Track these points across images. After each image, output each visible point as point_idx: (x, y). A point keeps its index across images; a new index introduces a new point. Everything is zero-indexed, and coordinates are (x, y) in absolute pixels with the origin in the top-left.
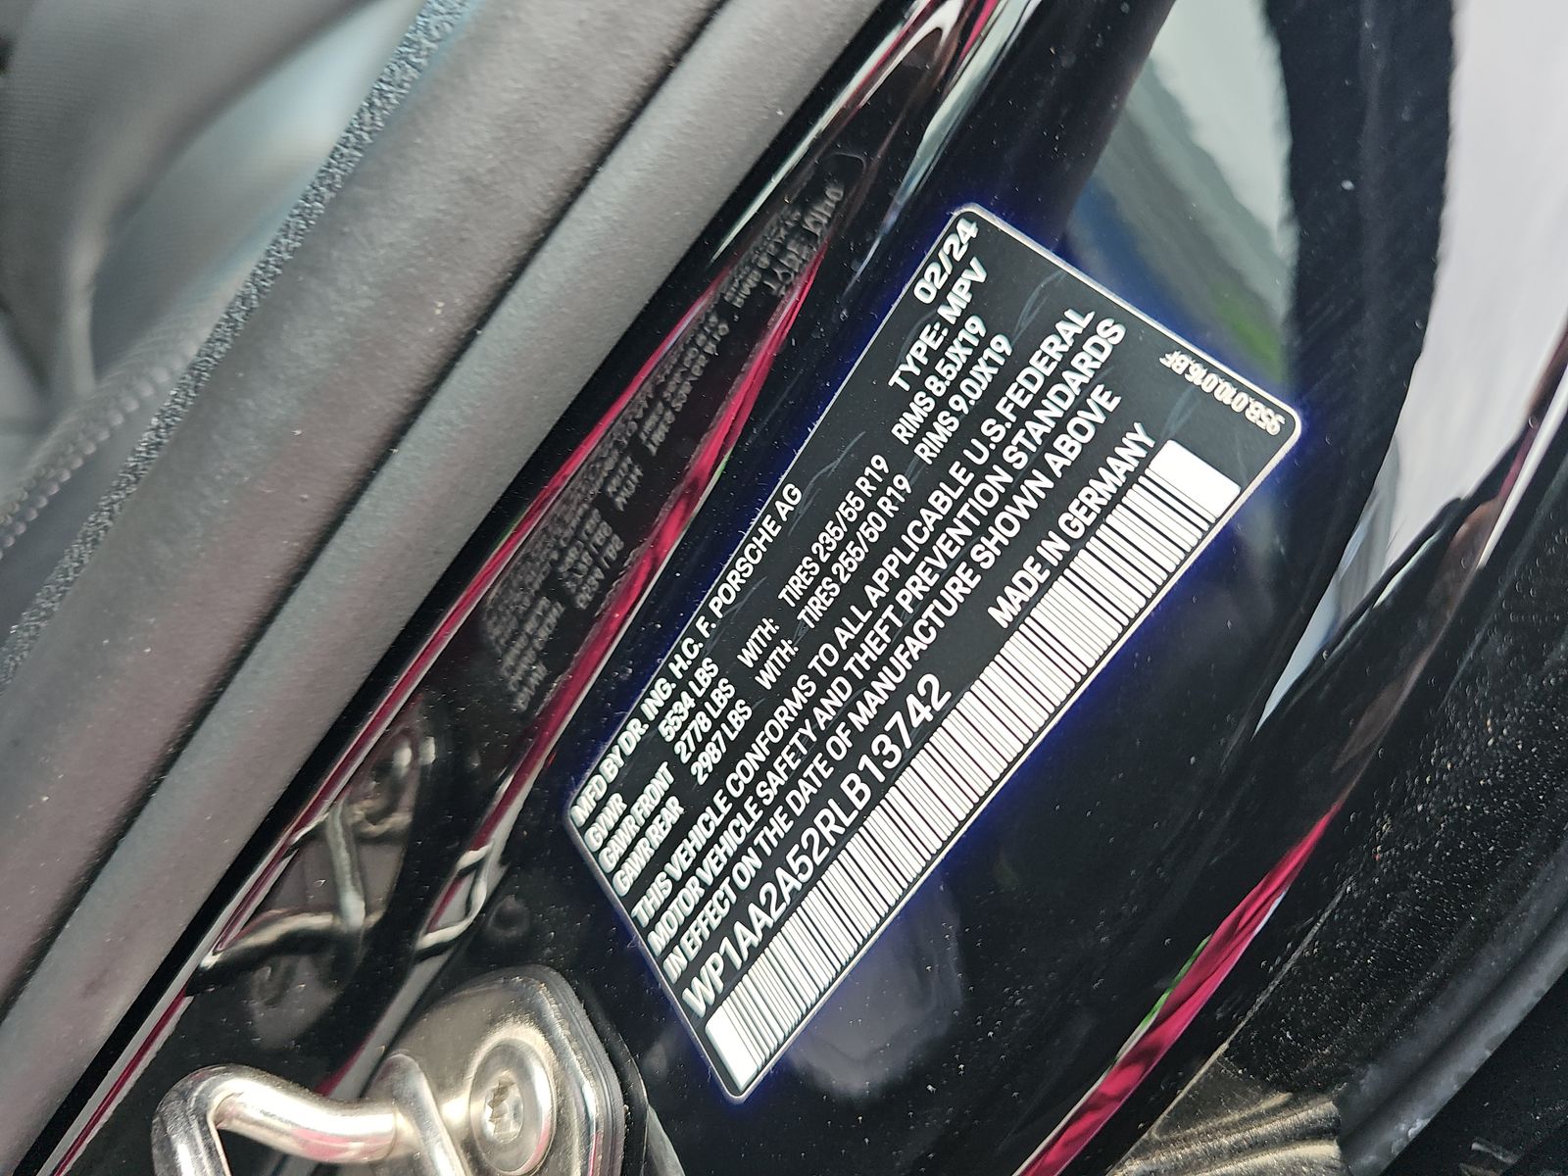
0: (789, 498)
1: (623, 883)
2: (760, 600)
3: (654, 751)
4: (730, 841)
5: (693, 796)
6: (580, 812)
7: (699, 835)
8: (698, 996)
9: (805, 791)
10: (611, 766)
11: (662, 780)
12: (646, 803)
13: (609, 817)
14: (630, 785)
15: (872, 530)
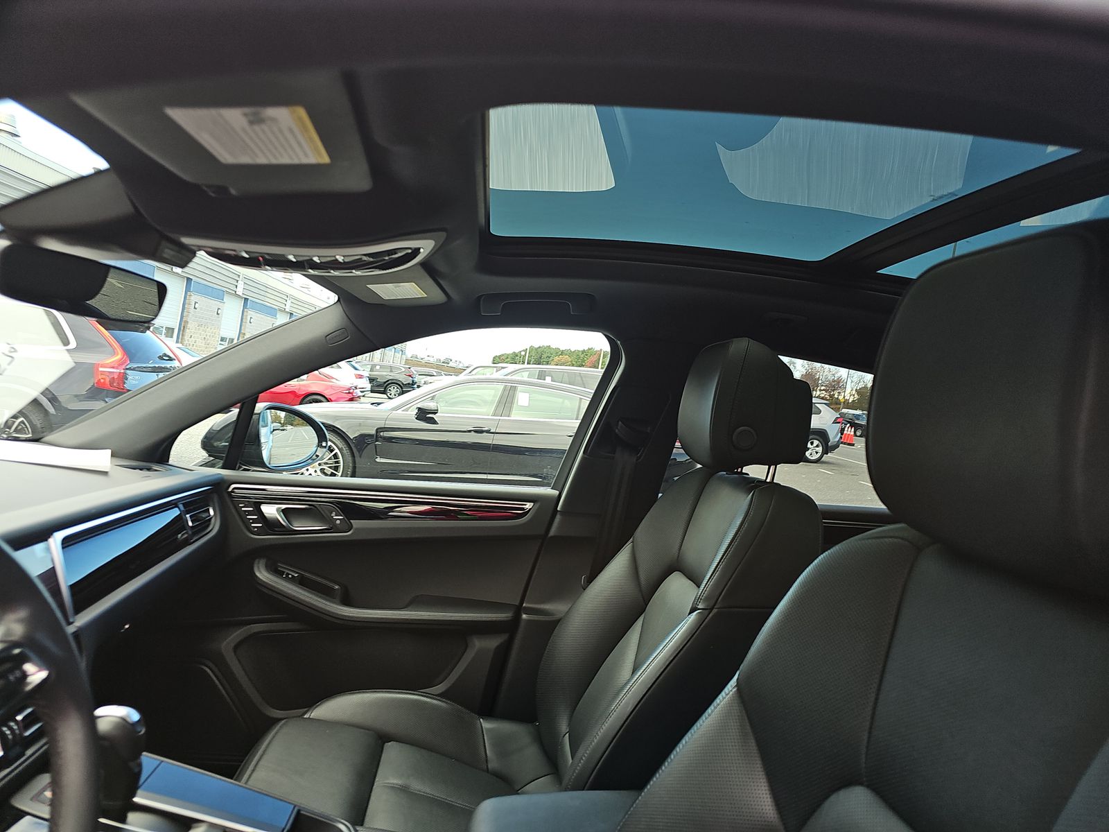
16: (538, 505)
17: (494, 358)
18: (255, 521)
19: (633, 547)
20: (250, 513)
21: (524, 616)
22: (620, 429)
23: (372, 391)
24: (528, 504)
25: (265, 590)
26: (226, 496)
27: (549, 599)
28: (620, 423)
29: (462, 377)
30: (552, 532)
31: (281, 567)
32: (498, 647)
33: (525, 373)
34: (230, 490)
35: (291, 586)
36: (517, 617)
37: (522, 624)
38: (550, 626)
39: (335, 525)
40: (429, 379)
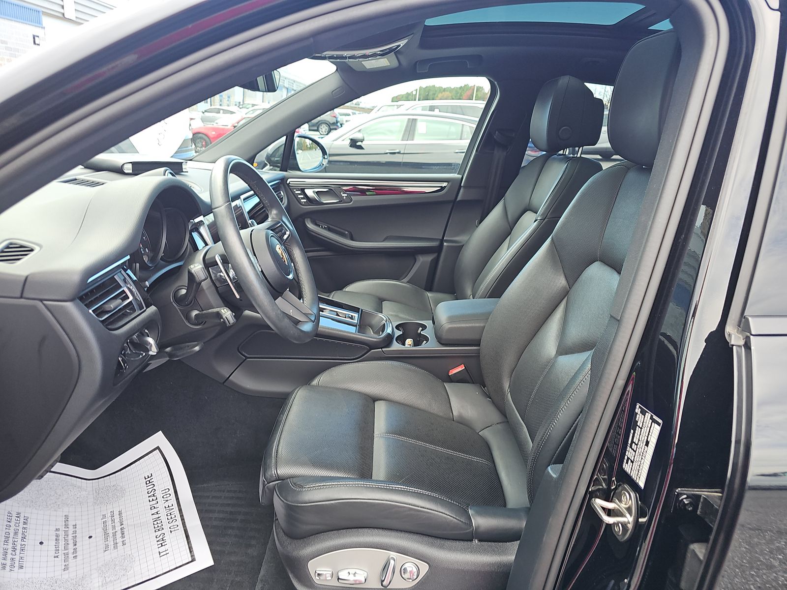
0: (632, 431)
1: (629, 473)
2: (632, 442)
3: (628, 458)
4: (636, 465)
5: (632, 462)
6: (624, 467)
7: (634, 466)
8: (637, 481)
9: (640, 459)
10: (625, 461)
11: (630, 461)
12: (629, 464)
13: (626, 466)
14: (627, 463)
15: (639, 434)
16: (450, 183)
17: (393, 98)
18: (302, 198)
19: (504, 201)
20: (299, 194)
21: (445, 244)
22: (496, 135)
23: (310, 130)
24: (445, 183)
25: (313, 234)
26: (286, 185)
27: (457, 235)
28: (497, 132)
29: (373, 115)
30: (459, 199)
31: (318, 223)
32: (432, 260)
33: (418, 107)
34: (288, 182)
35: (325, 231)
36: (441, 245)
37: (444, 248)
38: (459, 249)
39: (343, 199)
40: (347, 118)
